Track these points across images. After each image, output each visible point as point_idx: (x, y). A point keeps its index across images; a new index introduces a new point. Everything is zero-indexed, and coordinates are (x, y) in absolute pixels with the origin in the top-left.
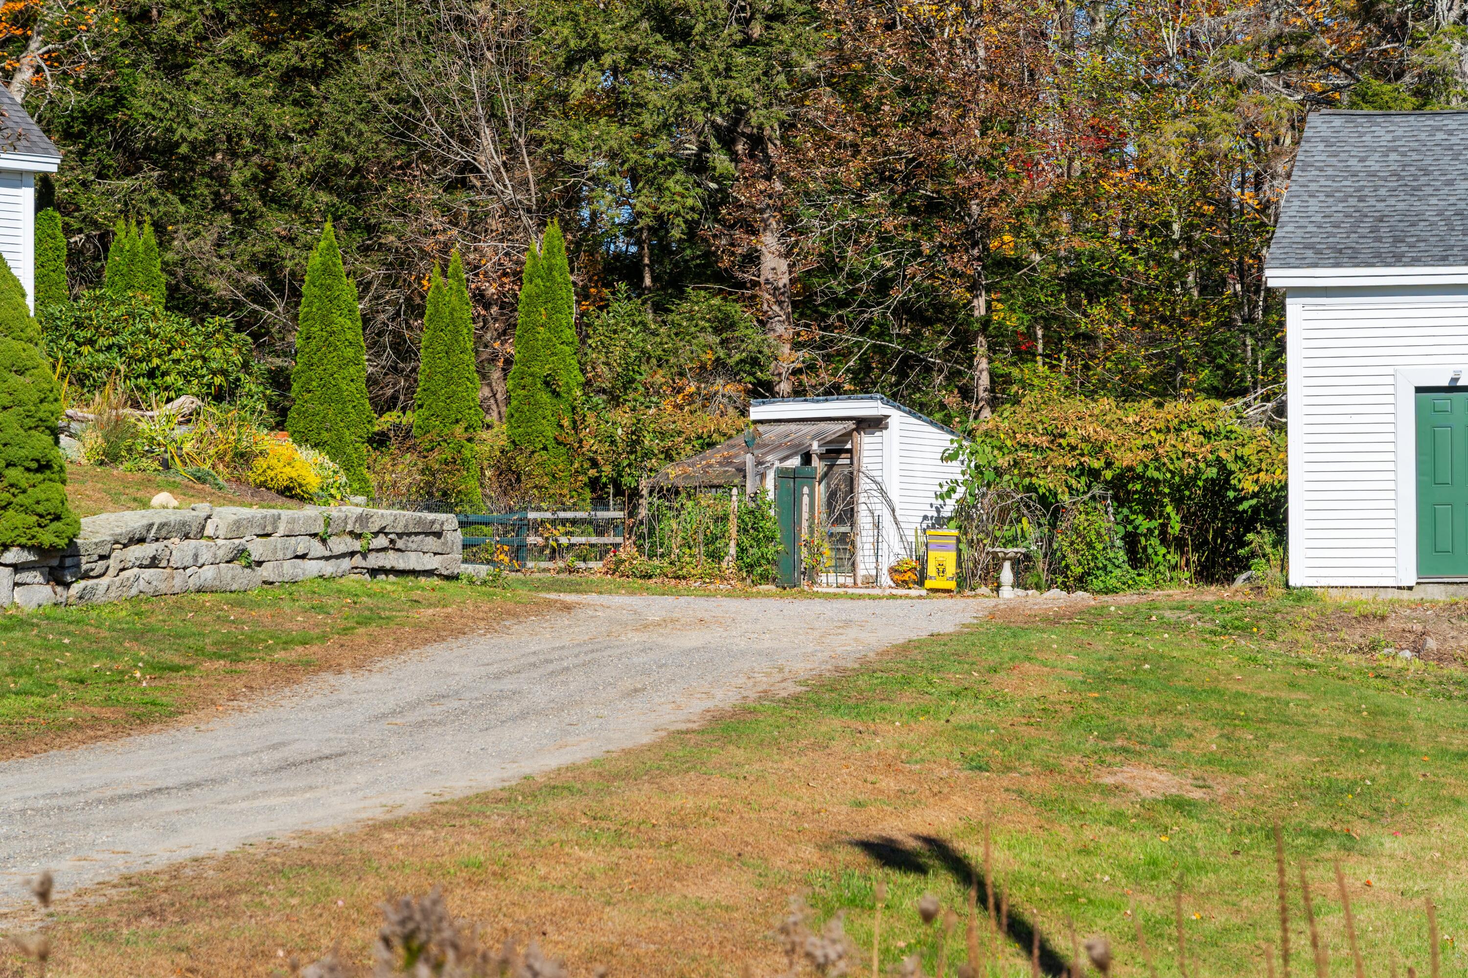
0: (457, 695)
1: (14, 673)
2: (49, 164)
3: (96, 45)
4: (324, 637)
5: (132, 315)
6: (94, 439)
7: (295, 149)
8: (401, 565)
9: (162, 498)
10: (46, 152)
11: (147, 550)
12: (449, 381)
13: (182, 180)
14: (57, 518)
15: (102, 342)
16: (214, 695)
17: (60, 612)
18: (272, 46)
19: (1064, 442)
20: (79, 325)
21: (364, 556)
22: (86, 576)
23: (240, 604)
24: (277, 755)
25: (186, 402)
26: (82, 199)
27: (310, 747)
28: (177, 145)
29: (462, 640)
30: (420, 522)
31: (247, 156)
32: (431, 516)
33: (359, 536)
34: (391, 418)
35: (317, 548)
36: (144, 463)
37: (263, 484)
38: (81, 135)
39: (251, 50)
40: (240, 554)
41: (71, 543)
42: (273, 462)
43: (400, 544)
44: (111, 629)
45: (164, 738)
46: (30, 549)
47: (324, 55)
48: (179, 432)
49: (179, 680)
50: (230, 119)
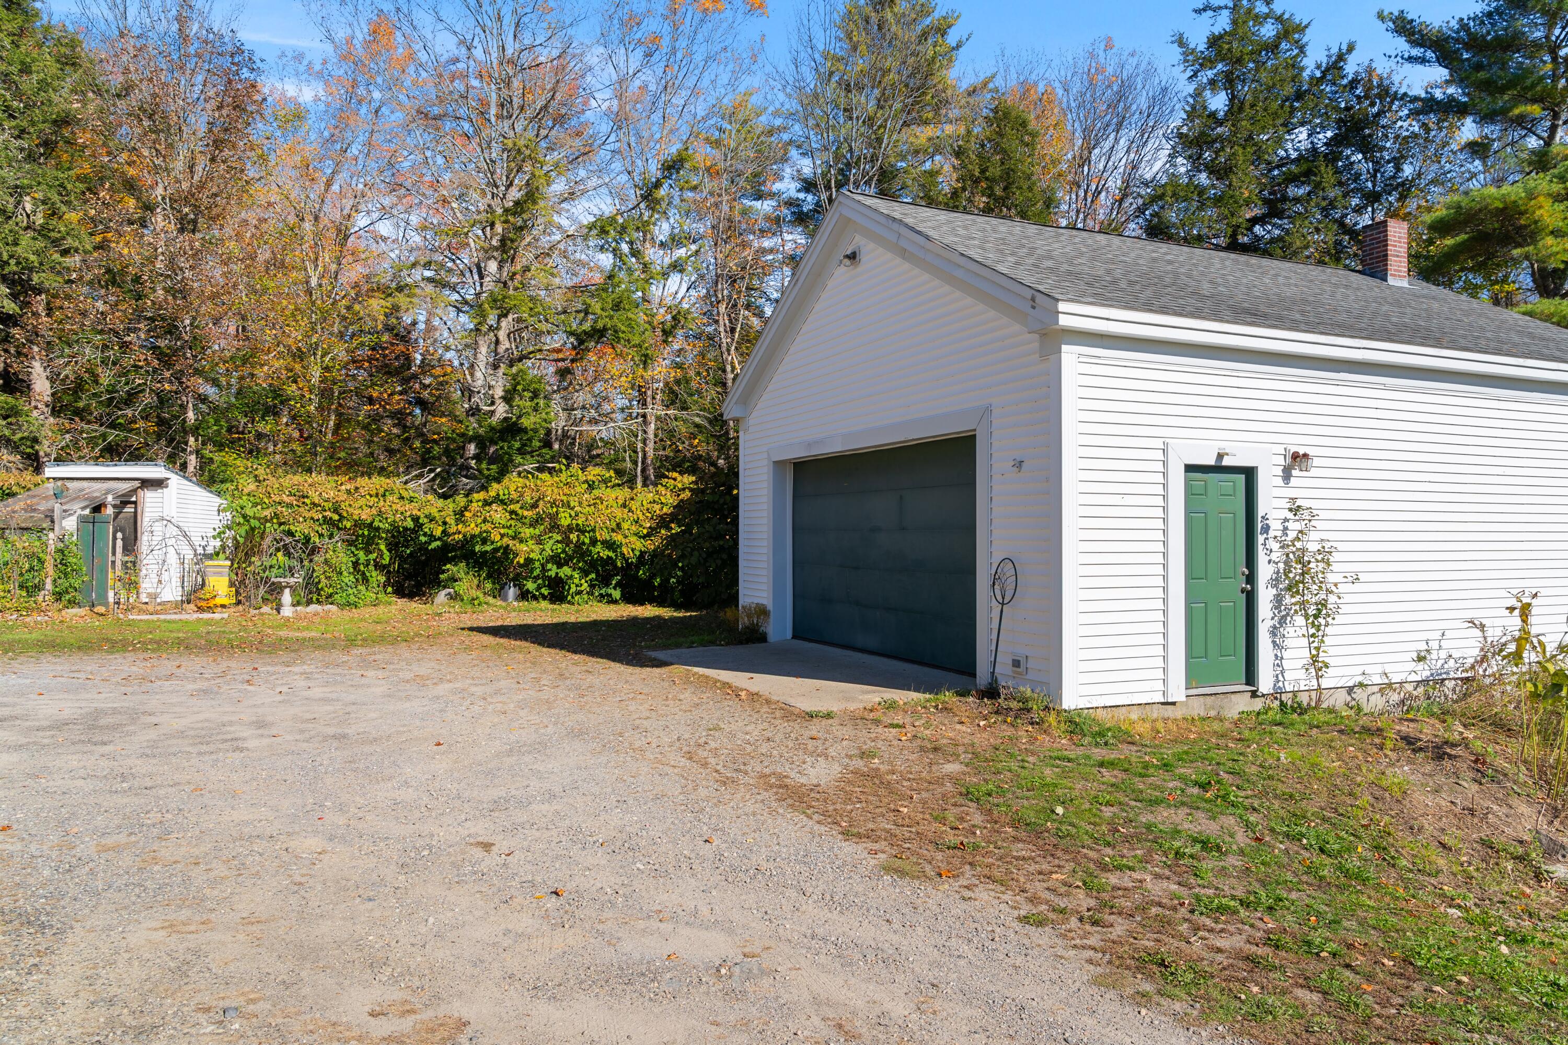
19: (307, 501)
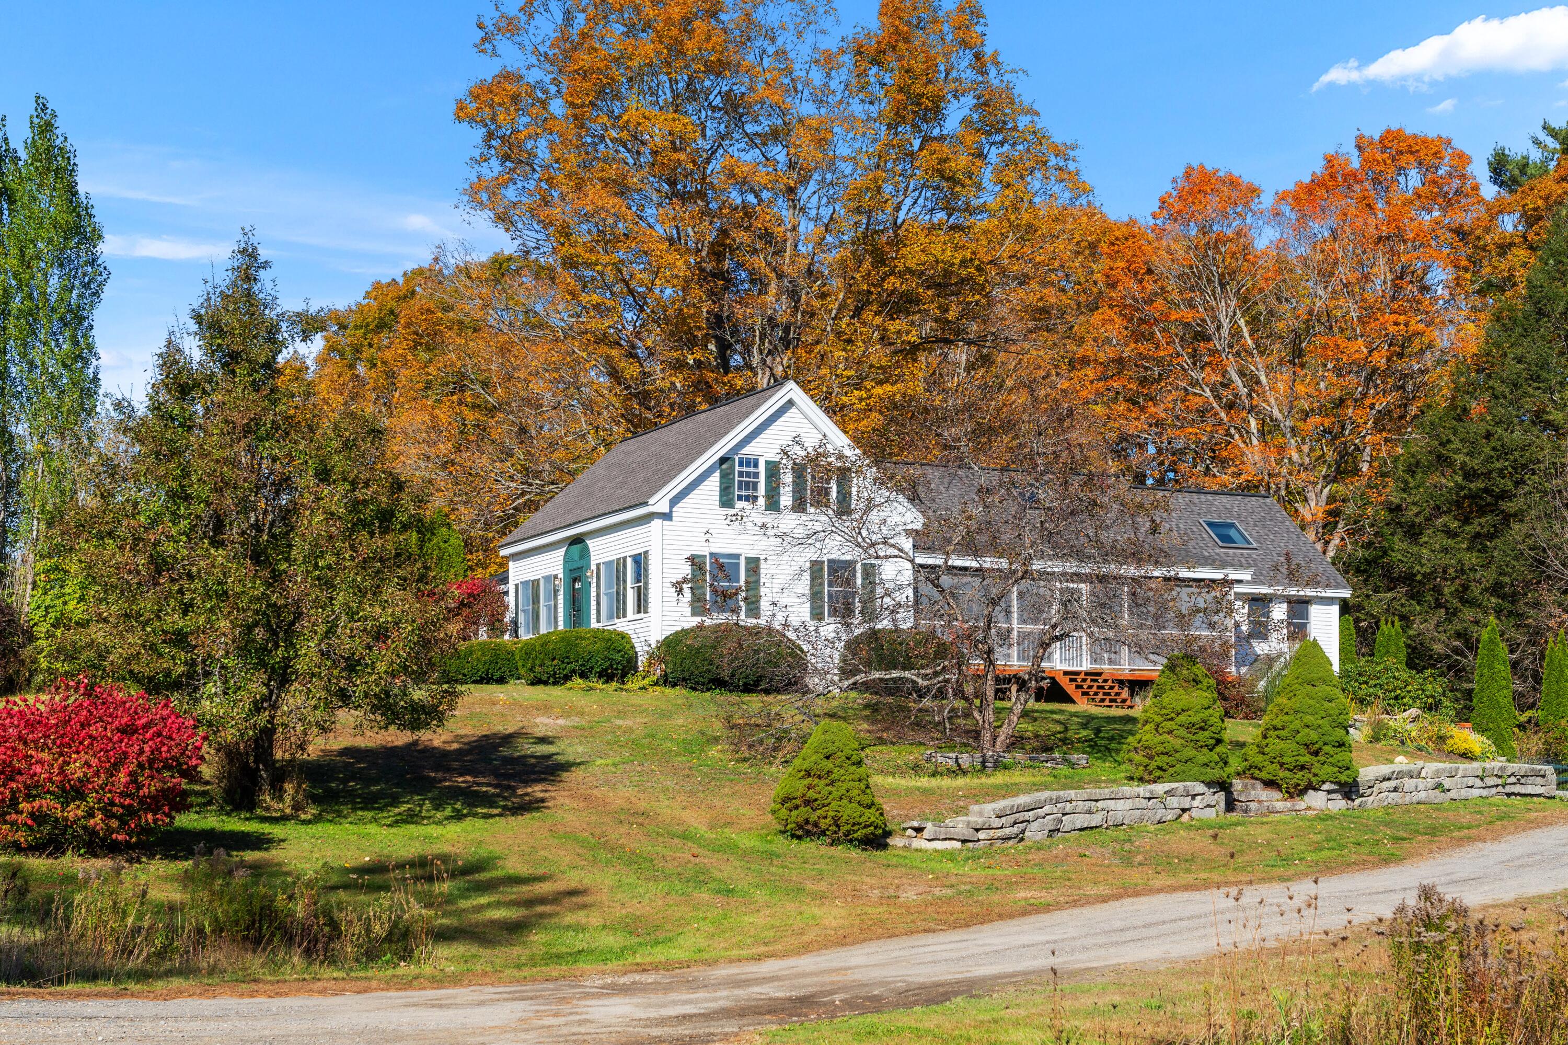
0: (1542, 853)
1: (1327, 840)
2: (1346, 594)
3: (1372, 526)
4: (1479, 826)
5: (1386, 669)
6: (1367, 731)
7: (1478, 575)
8: (1523, 791)
9: (1400, 759)
10: (1345, 588)
11: (1392, 784)
12: (1558, 697)
13: (1418, 592)
14: (1348, 769)
15: (1372, 682)
16: (1421, 851)
17: (1349, 812)
18: (1466, 521)
20: (1360, 674)
21: (1504, 787)
22: (1362, 796)
23: (1438, 810)
24: (1448, 878)
25: (1413, 712)
26: (1366, 603)
27: (1465, 875)
28: (1415, 575)
29: (1550, 828)
30: (1533, 770)
31: (1453, 580)
32: (1539, 767)
33: (1500, 777)
34: (1529, 713)
35: (1478, 783)
36: (1392, 742)
37: (1452, 752)
38: (1365, 571)
39: (1454, 525)
40: (1439, 786)
41: (1355, 780)
42: (1457, 741)
43: (1522, 781)
44: (1374, 821)
45: (1396, 869)
46: (1335, 783)
47: (1494, 526)
48: (1409, 727)
49: (1405, 844)
50: (1443, 562)
